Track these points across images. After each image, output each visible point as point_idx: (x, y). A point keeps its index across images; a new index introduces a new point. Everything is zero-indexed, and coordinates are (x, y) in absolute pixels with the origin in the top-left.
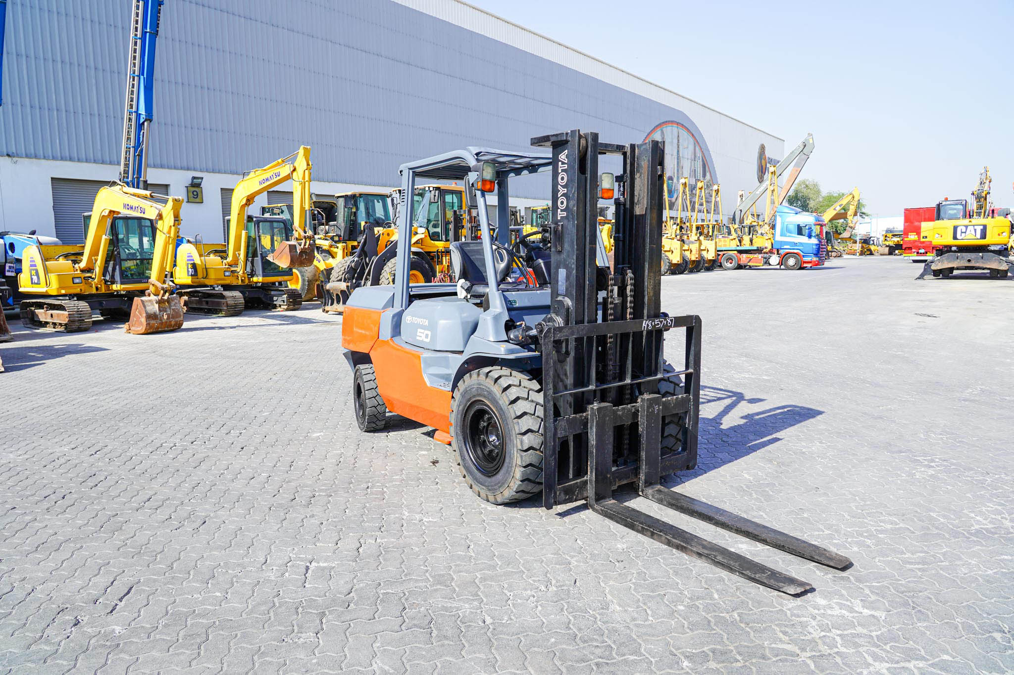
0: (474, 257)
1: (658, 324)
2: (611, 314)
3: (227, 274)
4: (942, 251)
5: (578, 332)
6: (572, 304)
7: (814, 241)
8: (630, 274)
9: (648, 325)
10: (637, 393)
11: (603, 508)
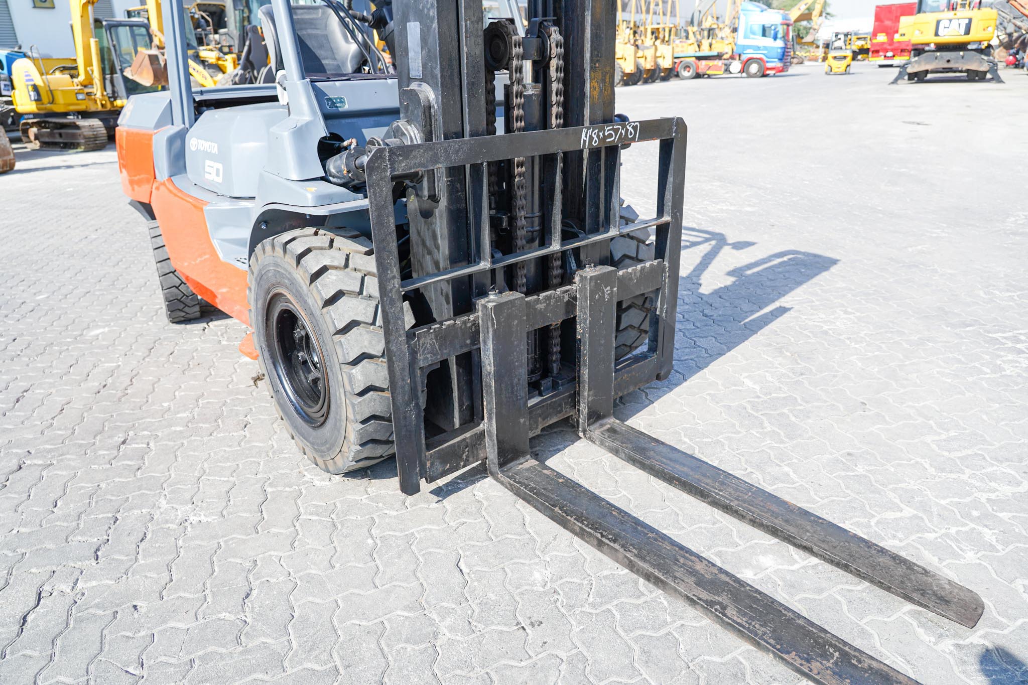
0: (304, 32)
1: (610, 136)
2: (519, 118)
3: (80, 97)
4: (919, 51)
5: (447, 157)
6: (437, 99)
7: (780, 43)
8: (555, 35)
9: (591, 138)
10: (574, 265)
11: (512, 482)
